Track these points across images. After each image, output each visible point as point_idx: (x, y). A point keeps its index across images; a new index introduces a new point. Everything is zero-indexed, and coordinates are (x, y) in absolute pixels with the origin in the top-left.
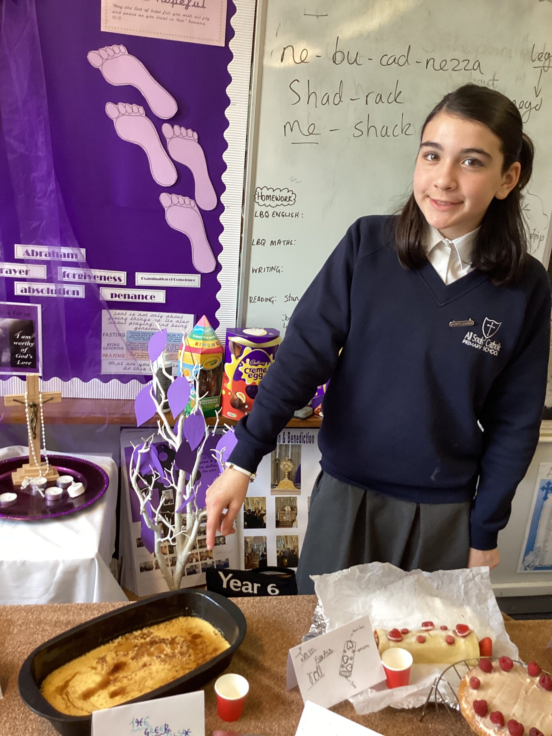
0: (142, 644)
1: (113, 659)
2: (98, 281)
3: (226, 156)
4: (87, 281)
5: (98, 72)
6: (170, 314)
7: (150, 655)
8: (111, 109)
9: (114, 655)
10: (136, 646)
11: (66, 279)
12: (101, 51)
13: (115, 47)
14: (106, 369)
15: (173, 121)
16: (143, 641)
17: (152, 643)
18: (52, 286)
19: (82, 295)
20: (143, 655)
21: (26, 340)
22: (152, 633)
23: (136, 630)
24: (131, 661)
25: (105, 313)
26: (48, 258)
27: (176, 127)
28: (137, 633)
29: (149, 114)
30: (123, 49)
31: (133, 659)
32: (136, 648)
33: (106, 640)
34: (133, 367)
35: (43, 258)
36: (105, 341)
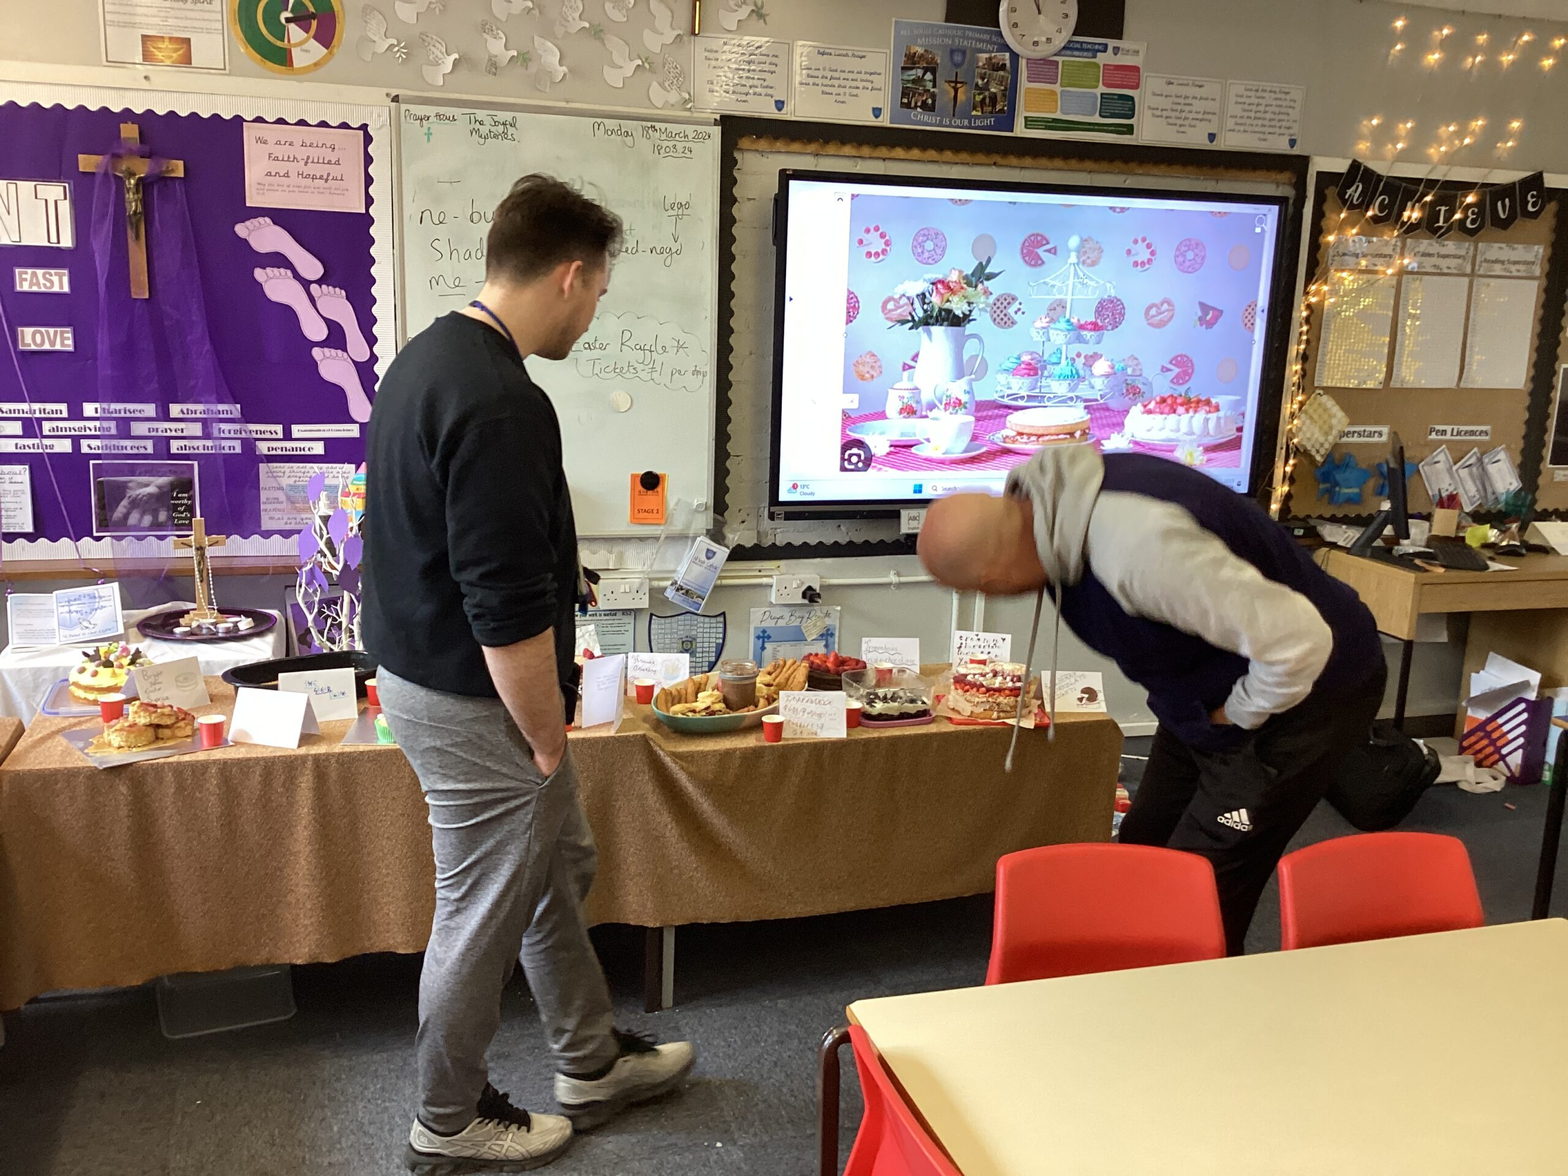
2: (255, 436)
3: (375, 310)
4: (244, 435)
5: (245, 242)
6: (330, 465)
8: (259, 274)
11: (222, 435)
12: (248, 223)
13: (261, 219)
14: (266, 524)
15: (320, 282)
18: (209, 443)
19: (238, 450)
21: (183, 498)
25: (263, 467)
26: (205, 416)
27: (324, 286)
29: (297, 276)
30: (268, 220)
34: (293, 521)
35: (198, 415)
36: (264, 495)
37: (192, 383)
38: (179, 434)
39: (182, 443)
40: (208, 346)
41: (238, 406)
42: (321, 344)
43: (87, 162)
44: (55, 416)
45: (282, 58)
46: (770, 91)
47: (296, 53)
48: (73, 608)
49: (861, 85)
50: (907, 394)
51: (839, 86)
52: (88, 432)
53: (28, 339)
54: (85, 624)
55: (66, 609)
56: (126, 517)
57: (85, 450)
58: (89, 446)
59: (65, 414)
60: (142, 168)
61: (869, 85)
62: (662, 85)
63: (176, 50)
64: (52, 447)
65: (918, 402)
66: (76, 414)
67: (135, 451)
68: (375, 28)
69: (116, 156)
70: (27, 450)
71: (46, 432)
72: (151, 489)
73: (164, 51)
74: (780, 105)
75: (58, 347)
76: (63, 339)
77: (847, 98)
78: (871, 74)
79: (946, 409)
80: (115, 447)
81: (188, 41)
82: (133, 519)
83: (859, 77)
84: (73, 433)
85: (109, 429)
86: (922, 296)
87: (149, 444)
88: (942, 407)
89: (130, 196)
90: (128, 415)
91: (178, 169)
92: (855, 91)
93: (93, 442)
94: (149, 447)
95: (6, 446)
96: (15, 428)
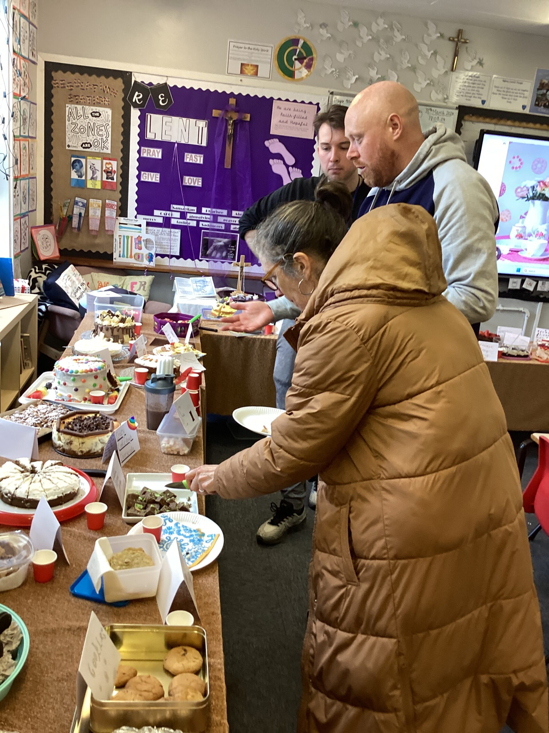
5: (268, 148)
8: (271, 162)
12: (270, 141)
13: (275, 140)
15: (293, 166)
27: (294, 168)
29: (285, 163)
30: (277, 140)
37: (243, 203)
38: (233, 223)
39: (234, 226)
43: (216, 113)
44: (191, 211)
45: (290, 74)
46: (480, 96)
47: (296, 73)
48: (198, 285)
49: (519, 95)
50: (520, 229)
51: (510, 95)
52: (203, 219)
53: (187, 181)
54: (203, 291)
55: (195, 285)
56: (212, 253)
57: (201, 226)
59: (195, 211)
60: (235, 116)
61: (522, 96)
62: (436, 92)
63: (253, 70)
64: (189, 223)
65: (525, 233)
66: (199, 212)
67: (218, 228)
68: (327, 64)
69: (227, 111)
70: (181, 224)
71: (188, 218)
72: (221, 243)
73: (249, 70)
74: (483, 102)
75: (196, 185)
76: (198, 182)
77: (512, 101)
78: (524, 91)
79: (536, 237)
80: (211, 226)
81: (257, 66)
83: (519, 92)
84: (197, 219)
85: (210, 219)
86: (533, 188)
87: (223, 226)
88: (534, 236)
89: (230, 127)
90: (217, 214)
91: (248, 117)
92: (516, 98)
93: (204, 223)
94: (223, 227)
95: (174, 222)
96: (178, 215)
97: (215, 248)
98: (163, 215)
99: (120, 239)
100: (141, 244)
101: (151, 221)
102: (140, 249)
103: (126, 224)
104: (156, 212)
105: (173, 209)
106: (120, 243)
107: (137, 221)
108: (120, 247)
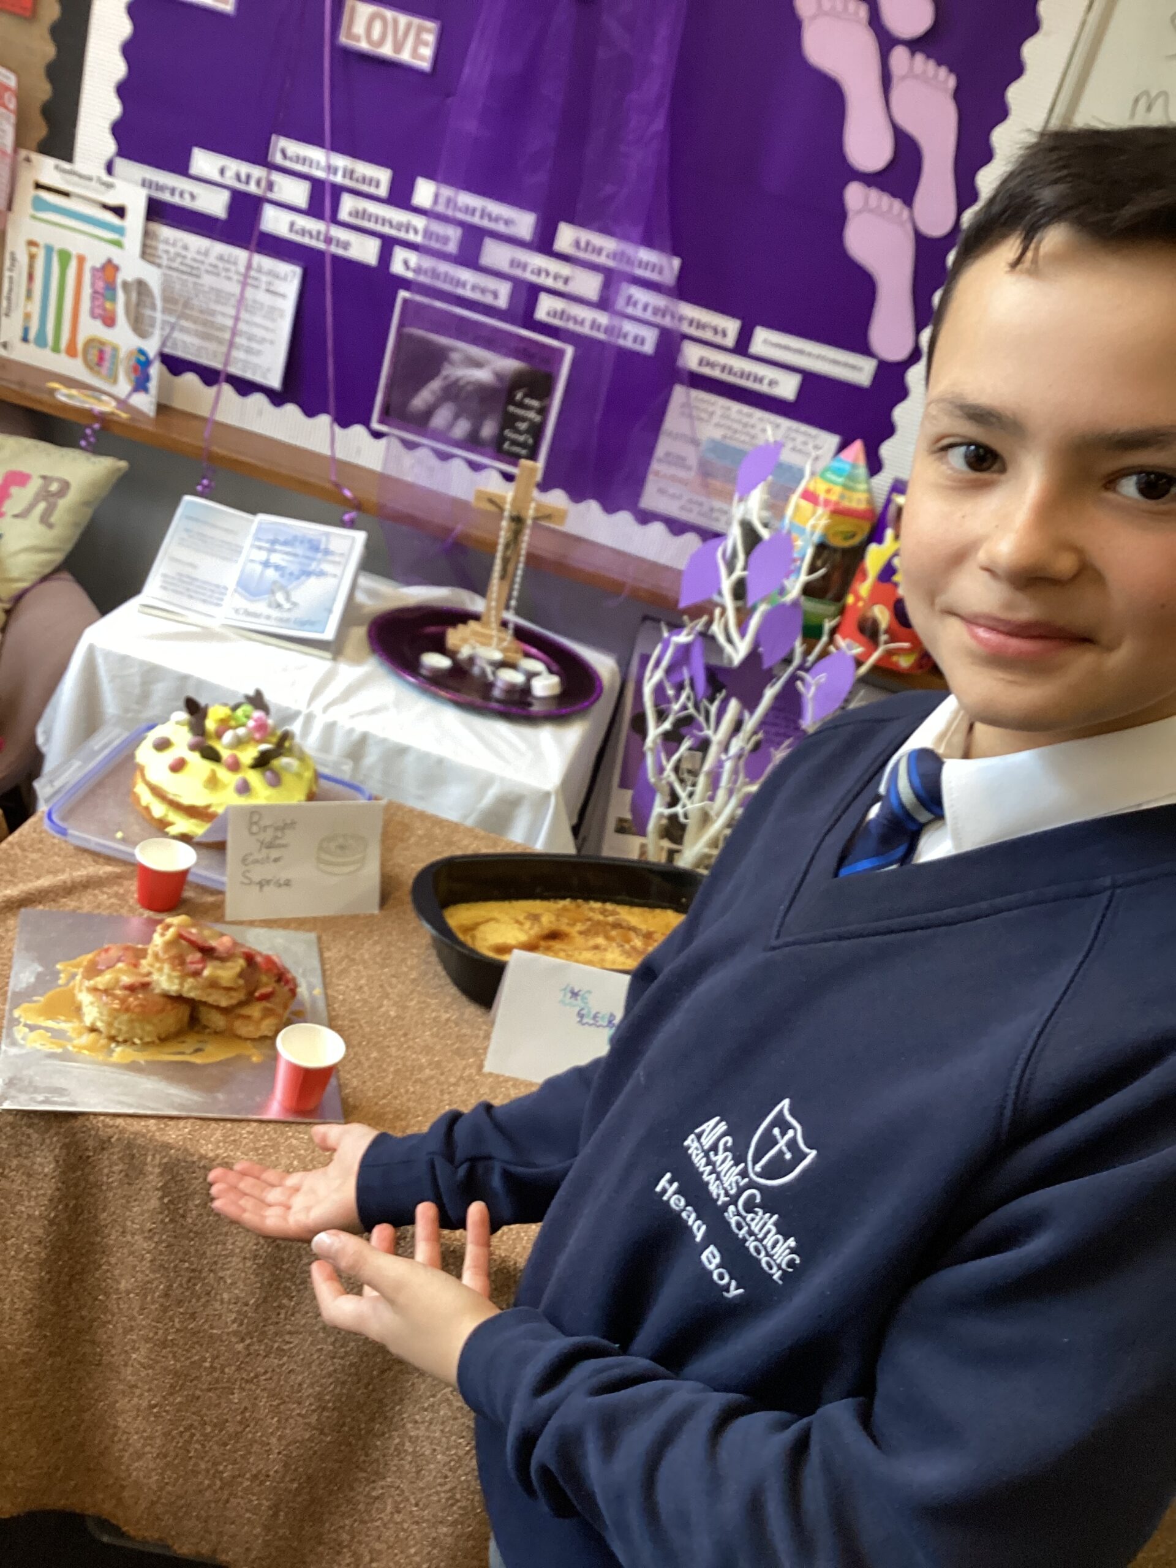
0: (599, 923)
1: (551, 922)
2: (686, 329)
3: (998, 136)
4: (667, 322)
6: (796, 426)
7: (608, 938)
9: (553, 918)
10: (589, 919)
11: (630, 310)
14: (650, 499)
16: (601, 917)
17: (617, 925)
18: (603, 318)
19: (648, 348)
20: (597, 934)
21: (529, 407)
22: (618, 914)
23: (596, 900)
24: (576, 935)
25: (679, 393)
26: (611, 263)
27: (920, 58)
28: (597, 905)
29: (875, 21)
31: (581, 933)
32: (589, 923)
33: (546, 894)
34: (696, 508)
35: (602, 260)
36: (664, 446)
37: (609, 189)
38: (559, 286)
39: (559, 304)
40: (659, 124)
41: (676, 262)
42: (871, 180)
44: (365, 188)
48: (276, 558)
52: (411, 237)
53: (359, 28)
54: (280, 597)
55: (262, 556)
56: (431, 410)
57: (397, 267)
58: (406, 263)
59: (383, 191)
64: (346, 245)
66: (400, 196)
67: (478, 296)
70: (306, 241)
71: (344, 215)
72: (483, 375)
75: (405, 56)
76: (419, 42)
80: (447, 278)
82: (441, 418)
84: (386, 230)
85: (446, 240)
87: (504, 290)
90: (485, 223)
93: (413, 258)
94: (502, 295)
95: (274, 222)
96: (297, 192)
97: (453, 392)
98: (229, 180)
99: (32, 257)
100: (113, 299)
101: (176, 200)
102: (109, 321)
103: (66, 194)
104: (204, 161)
105: (278, 159)
106: (31, 277)
107: (110, 186)
108: (29, 295)
